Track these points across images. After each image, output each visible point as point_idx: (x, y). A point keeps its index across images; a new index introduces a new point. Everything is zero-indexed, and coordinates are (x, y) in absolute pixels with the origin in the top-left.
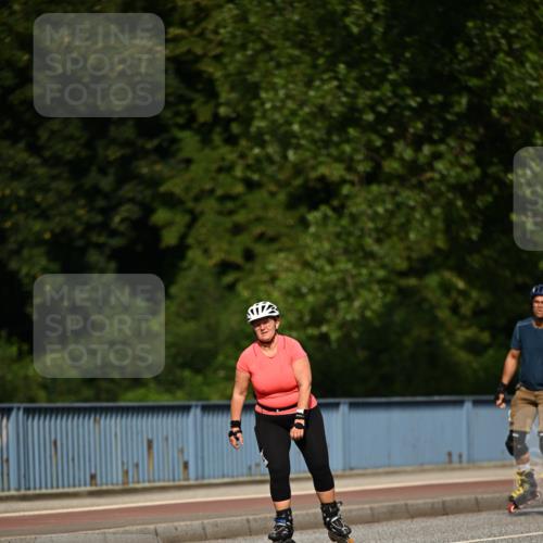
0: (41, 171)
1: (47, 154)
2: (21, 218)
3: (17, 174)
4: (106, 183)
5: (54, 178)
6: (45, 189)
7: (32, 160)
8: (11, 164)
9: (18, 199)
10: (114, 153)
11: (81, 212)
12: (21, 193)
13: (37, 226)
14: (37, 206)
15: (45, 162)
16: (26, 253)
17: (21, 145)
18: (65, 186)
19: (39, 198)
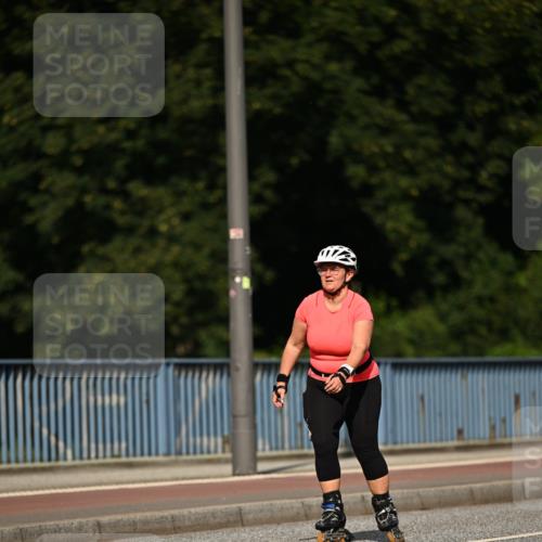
0: (410, 128)
1: (414, 109)
2: (387, 176)
3: (385, 131)
4: (473, 139)
5: (423, 134)
6: (413, 146)
7: (402, 117)
8: (379, 121)
9: (385, 155)
10: (481, 108)
11: (449, 169)
12: (389, 149)
13: (404, 182)
14: (405, 162)
15: (414, 119)
16: (392, 209)
17: (390, 102)
18: (432, 143)
19: (408, 154)
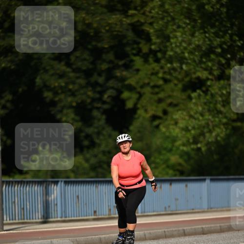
0: (72, 75)
2: (62, 96)
3: (62, 76)
4: (101, 80)
5: (78, 78)
6: (74, 83)
7: (69, 70)
8: (58, 72)
9: (61, 87)
10: (104, 66)
11: (90, 93)
12: (63, 84)
13: (70, 99)
14: (70, 90)
15: (74, 71)
16: (65, 111)
17: (63, 63)
18: (82, 81)
19: (71, 87)
